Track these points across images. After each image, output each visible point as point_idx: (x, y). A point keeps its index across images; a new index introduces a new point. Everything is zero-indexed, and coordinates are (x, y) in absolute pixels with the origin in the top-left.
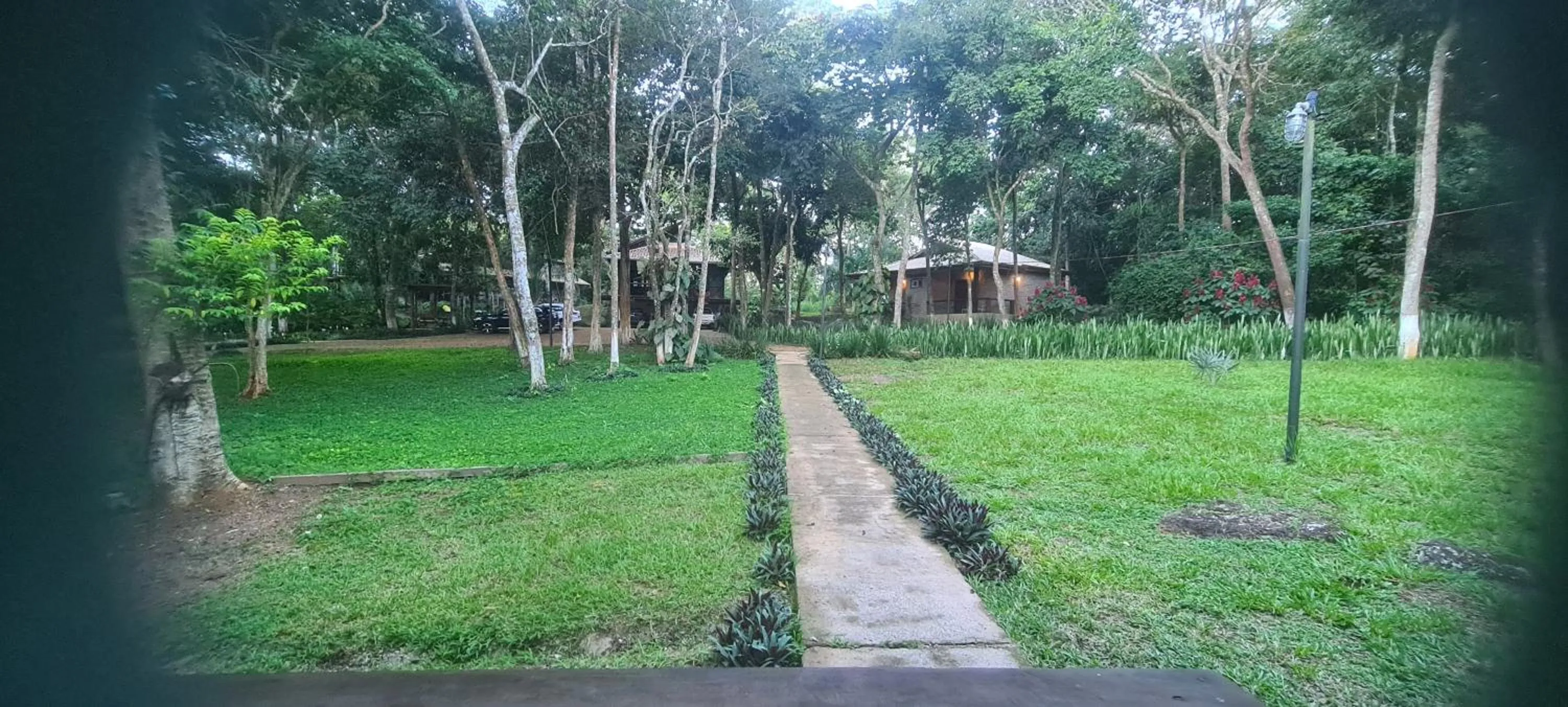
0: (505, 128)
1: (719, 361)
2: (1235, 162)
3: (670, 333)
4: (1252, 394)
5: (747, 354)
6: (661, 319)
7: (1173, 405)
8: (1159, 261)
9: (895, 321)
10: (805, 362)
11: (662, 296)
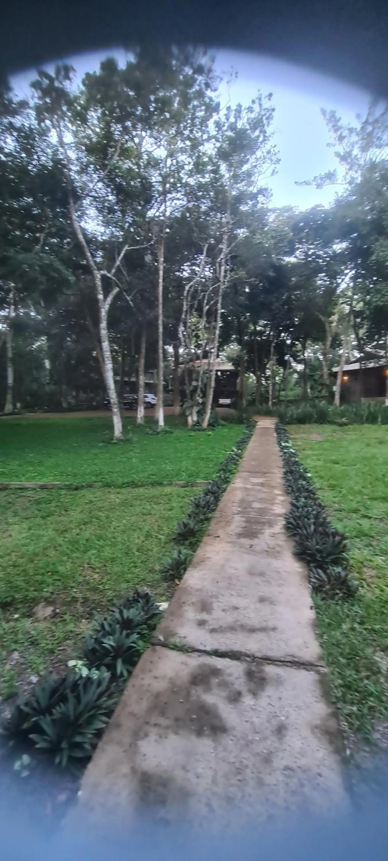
0: (101, 297)
1: (223, 425)
3: (195, 409)
5: (240, 421)
6: (190, 401)
9: (335, 402)
10: (273, 426)
11: (191, 388)
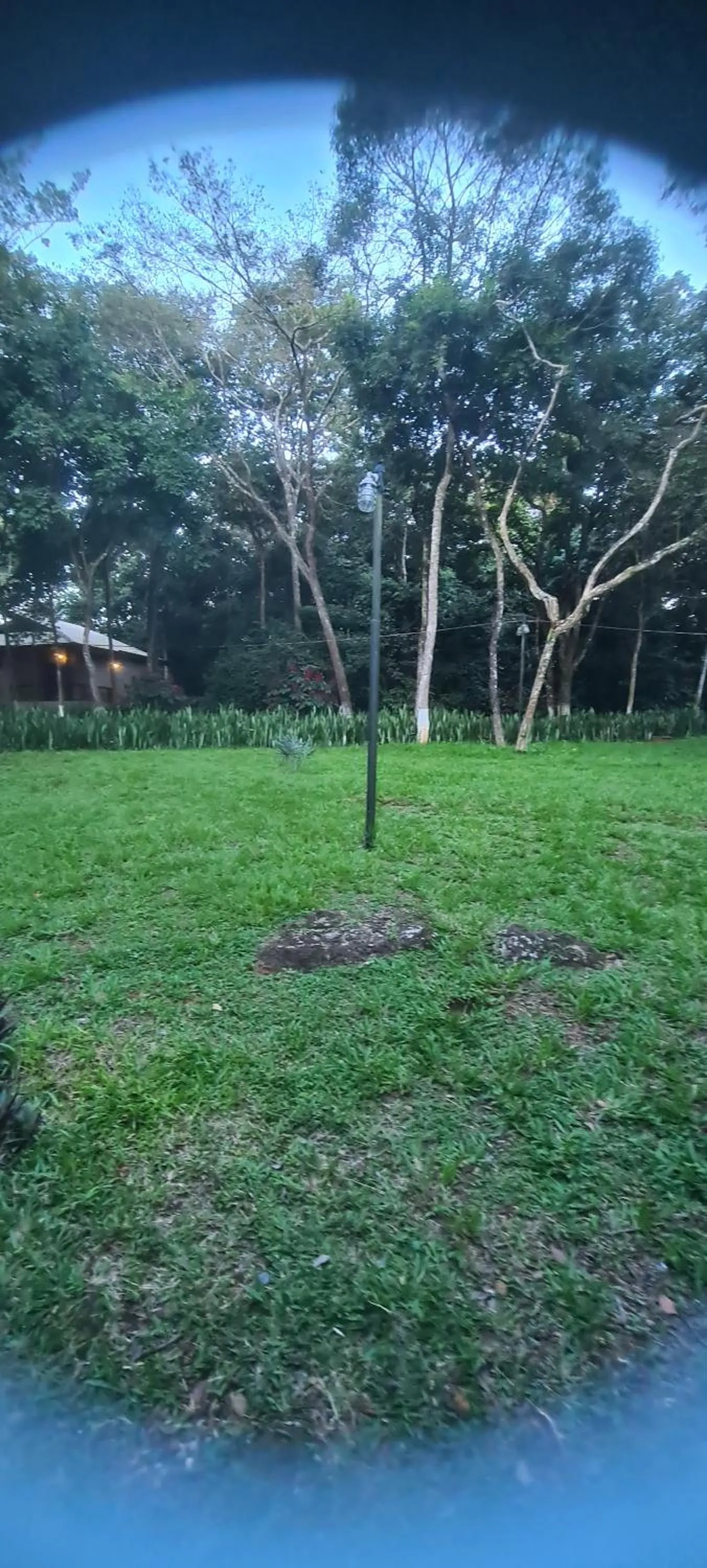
2: (303, 567)
4: (327, 778)
7: (264, 793)
8: (246, 655)
